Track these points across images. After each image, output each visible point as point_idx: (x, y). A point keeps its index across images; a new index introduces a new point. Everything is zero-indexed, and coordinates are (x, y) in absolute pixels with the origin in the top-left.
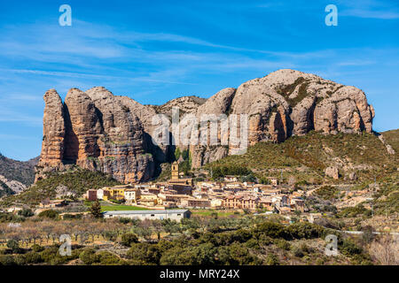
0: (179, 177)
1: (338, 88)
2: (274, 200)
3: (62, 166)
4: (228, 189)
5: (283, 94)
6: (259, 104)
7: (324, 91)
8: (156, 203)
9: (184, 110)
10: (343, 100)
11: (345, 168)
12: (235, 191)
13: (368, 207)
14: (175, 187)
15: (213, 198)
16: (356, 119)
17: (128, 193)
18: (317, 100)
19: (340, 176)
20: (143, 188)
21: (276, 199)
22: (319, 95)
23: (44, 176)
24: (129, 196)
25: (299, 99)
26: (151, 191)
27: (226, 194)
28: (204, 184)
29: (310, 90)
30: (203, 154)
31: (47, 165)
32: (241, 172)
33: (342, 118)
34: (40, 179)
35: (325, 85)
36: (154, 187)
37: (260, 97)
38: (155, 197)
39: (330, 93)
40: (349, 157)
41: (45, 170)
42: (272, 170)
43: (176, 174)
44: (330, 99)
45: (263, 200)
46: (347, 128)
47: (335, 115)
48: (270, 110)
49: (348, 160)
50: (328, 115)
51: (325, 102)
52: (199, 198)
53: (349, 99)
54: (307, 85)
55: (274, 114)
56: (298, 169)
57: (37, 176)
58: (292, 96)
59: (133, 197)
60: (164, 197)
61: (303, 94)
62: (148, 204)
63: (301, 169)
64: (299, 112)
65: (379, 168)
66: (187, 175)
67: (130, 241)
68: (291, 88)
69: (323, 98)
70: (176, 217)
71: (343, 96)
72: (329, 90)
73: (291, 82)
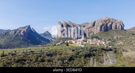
0: (84, 38)
1: (117, 21)
5: (105, 22)
8: (79, 43)
9: (85, 25)
10: (118, 23)
11: (118, 37)
12: (95, 41)
13: (122, 45)
14: (83, 40)
15: (90, 42)
16: (120, 27)
18: (112, 23)
19: (117, 38)
21: (103, 43)
24: (74, 42)
25: (108, 23)
26: (78, 41)
27: (93, 42)
28: (89, 40)
29: (111, 21)
30: (89, 34)
32: (97, 37)
33: (117, 27)
35: (114, 20)
37: (101, 23)
39: (115, 22)
42: (103, 37)
45: (101, 43)
46: (118, 29)
47: (116, 26)
48: (103, 25)
49: (119, 35)
50: (115, 26)
52: (88, 42)
54: (110, 20)
55: (103, 26)
58: (107, 22)
59: (75, 42)
60: (81, 42)
61: (109, 22)
63: (109, 37)
64: (109, 25)
65: (125, 37)
66: (86, 38)
67: (73, 50)
68: (107, 21)
70: (83, 46)
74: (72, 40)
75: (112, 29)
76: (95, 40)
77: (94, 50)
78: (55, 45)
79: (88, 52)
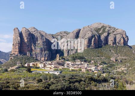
0: (60, 59)
1: (116, 30)
2: (92, 68)
3: (19, 54)
4: (76, 64)
5: (97, 31)
6: (89, 35)
7: (111, 31)
8: (51, 68)
9: (62, 36)
10: (118, 34)
11: (118, 58)
12: (79, 65)
13: (125, 72)
14: (58, 63)
15: (70, 66)
16: (122, 41)
17: (41, 64)
18: (109, 34)
19: (116, 60)
20: (46, 63)
21: (93, 68)
22: (109, 32)
23: (13, 58)
24: (40, 65)
25: (102, 33)
27: (76, 66)
28: (68, 62)
29: (106, 30)
30: (68, 52)
31: (14, 54)
32: (82, 58)
33: (117, 40)
34: (11, 59)
35: (112, 29)
36: (50, 63)
37: (89, 32)
38: (50, 66)
39: (114, 32)
40: (119, 54)
41: (13, 56)
42: (92, 58)
43: (58, 58)
44: (113, 33)
45: (88, 68)
46: (119, 44)
47: (115, 39)
48: (92, 37)
49: (119, 55)
50: (113, 39)
51: (111, 34)
52: (66, 67)
53: (120, 34)
54: (105, 28)
55: (94, 38)
56: (102, 58)
57: (10, 58)
58: (100, 32)
59: (43, 66)
60: (53, 66)
61: (104, 31)
62: (48, 69)
63: (103, 58)
64: (103, 37)
65: (130, 58)
66: (62, 58)
67: (40, 81)
68: (100, 29)
69: (111, 33)
70: (57, 73)
71: (118, 33)
72: (113, 30)
73: (100, 27)
74: (37, 62)
75: (109, 44)
76: (78, 62)
77: (77, 81)
78: (6, 70)
79: (66, 84)
